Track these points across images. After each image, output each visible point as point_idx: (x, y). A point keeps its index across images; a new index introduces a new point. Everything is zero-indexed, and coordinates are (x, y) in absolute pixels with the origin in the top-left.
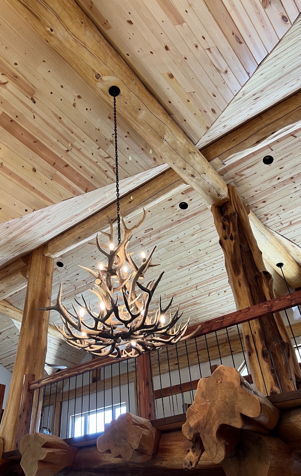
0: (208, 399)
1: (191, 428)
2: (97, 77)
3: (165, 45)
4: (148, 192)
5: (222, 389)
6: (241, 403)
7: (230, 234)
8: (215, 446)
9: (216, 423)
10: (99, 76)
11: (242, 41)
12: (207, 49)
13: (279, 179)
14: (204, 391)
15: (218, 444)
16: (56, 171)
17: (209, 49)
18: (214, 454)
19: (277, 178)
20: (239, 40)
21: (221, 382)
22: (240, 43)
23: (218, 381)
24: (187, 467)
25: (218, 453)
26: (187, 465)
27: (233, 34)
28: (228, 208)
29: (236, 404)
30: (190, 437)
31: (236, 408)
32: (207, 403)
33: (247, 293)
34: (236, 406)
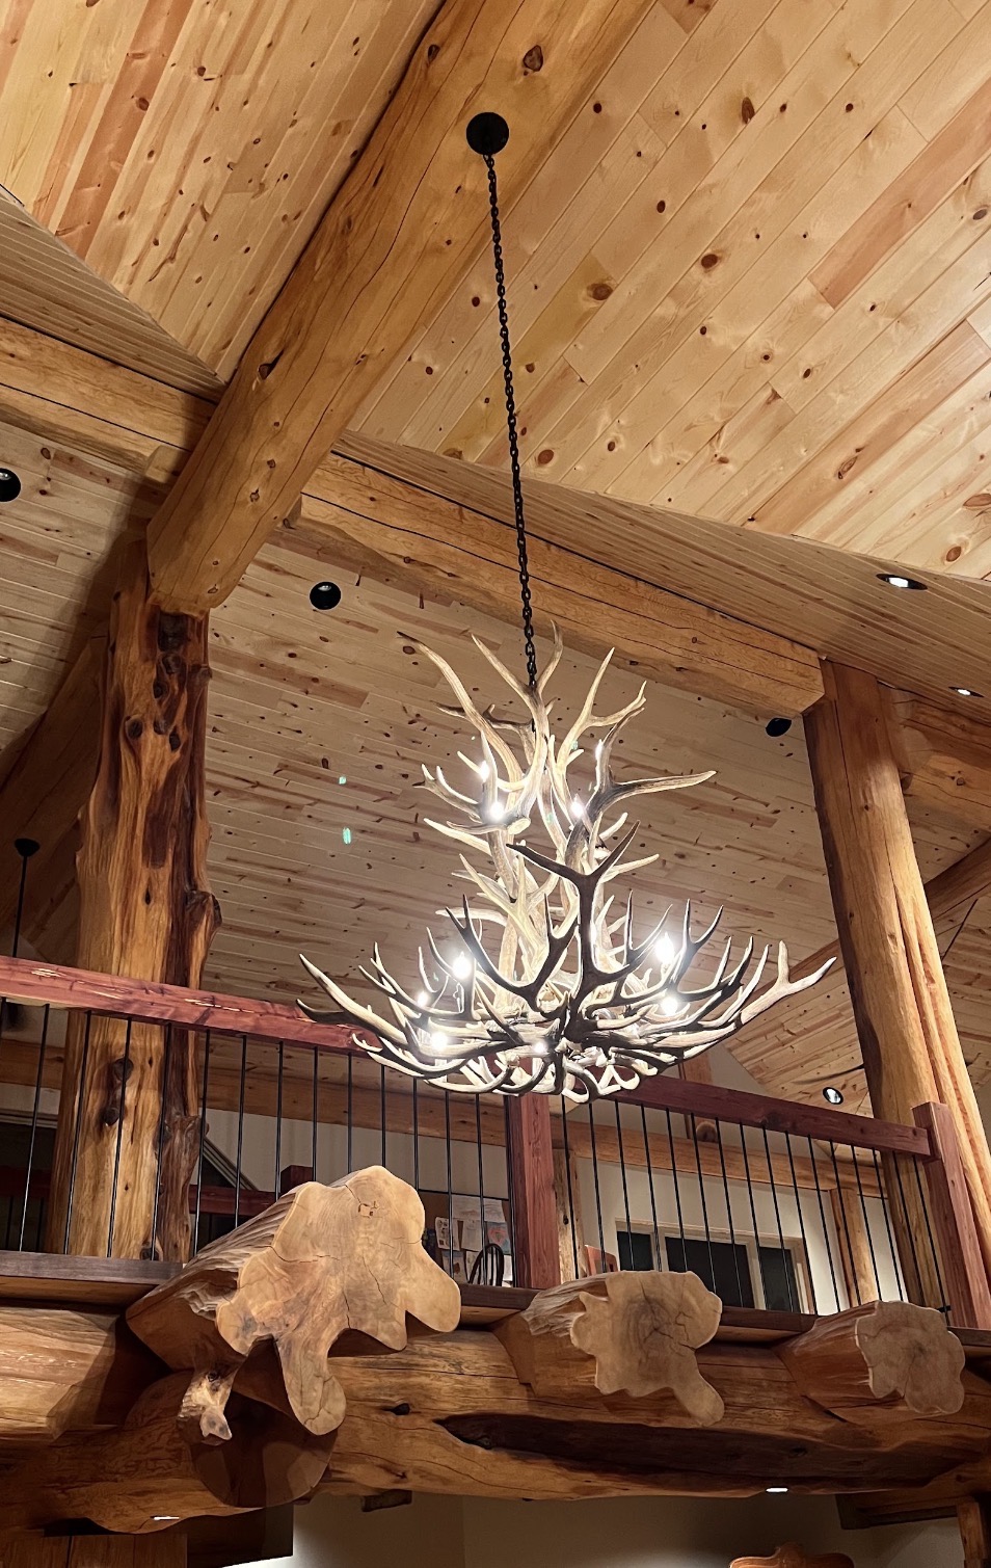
0: (322, 1250)
1: (250, 1320)
2: (528, 59)
3: (718, 255)
4: (10, 358)
5: (372, 1233)
6: (415, 1285)
7: (172, 727)
8: (319, 1386)
9: (334, 1321)
10: (538, 64)
11: (846, 477)
12: (773, 391)
13: (292, 655)
14: (315, 1222)
15: (330, 1382)
16: (111, 83)
17: (775, 396)
18: (315, 1407)
19: (291, 651)
20: (846, 468)
21: (371, 1213)
22: (840, 474)
23: (363, 1206)
24: (215, 1431)
25: (326, 1408)
26: (217, 1428)
27: (858, 450)
28: (190, 640)
29: (400, 1286)
30: (242, 1344)
31: (398, 1296)
32: (316, 1258)
33: (163, 935)
34: (401, 1290)
